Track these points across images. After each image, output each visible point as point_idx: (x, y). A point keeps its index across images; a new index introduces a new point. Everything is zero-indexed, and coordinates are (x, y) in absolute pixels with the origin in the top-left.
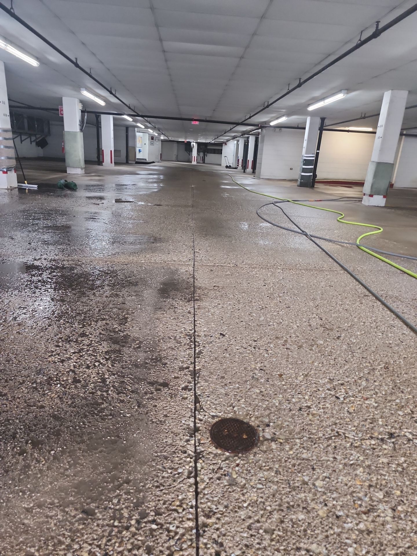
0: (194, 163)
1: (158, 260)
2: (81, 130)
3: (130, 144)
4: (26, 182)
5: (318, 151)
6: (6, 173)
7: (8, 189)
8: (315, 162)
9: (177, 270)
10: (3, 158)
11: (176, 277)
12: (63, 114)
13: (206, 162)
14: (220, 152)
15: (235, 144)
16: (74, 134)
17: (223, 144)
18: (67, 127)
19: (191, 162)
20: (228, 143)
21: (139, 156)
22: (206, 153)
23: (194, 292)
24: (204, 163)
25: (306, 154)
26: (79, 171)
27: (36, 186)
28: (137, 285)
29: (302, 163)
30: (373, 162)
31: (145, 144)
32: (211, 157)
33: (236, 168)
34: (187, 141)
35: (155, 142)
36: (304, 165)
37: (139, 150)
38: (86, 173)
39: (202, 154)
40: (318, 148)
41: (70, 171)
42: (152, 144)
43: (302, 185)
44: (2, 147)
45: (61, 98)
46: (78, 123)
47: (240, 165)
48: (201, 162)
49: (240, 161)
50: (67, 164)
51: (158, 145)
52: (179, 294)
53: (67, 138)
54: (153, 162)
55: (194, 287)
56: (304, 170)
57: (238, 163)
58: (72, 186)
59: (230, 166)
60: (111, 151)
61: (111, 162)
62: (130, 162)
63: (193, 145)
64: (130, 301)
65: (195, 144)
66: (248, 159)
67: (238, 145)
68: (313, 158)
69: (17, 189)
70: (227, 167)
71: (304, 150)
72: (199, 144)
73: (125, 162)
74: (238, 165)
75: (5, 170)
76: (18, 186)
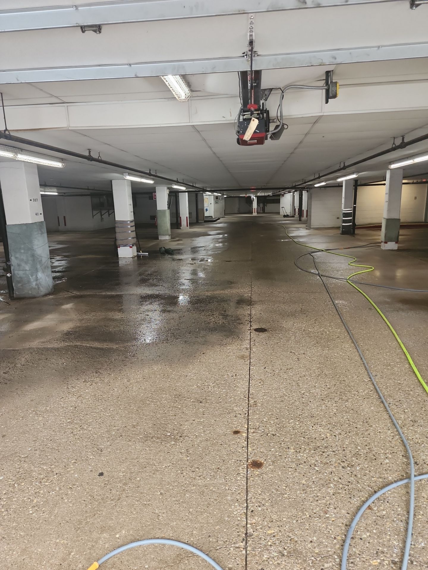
0: (255, 214)
1: (234, 292)
2: (169, 208)
3: (199, 207)
4: (141, 251)
5: (355, 205)
6: (132, 247)
7: (132, 257)
8: (354, 214)
9: (243, 295)
10: (130, 239)
11: (243, 298)
12: (156, 198)
13: (265, 212)
14: (278, 201)
15: (291, 195)
16: (164, 212)
17: (281, 196)
18: (159, 208)
19: (252, 213)
20: (285, 195)
21: (207, 214)
22: (265, 204)
23: (251, 303)
24: (264, 212)
25: (345, 209)
26: (167, 238)
27: (147, 254)
28: (227, 301)
29: (342, 216)
30: (384, 218)
31: (211, 204)
32: (270, 207)
33: (293, 217)
34: (247, 195)
35: (219, 201)
36: (344, 217)
37: (206, 209)
38: (172, 238)
39: (261, 205)
40: (355, 203)
41: (161, 238)
42: (217, 202)
43: (343, 233)
44: (130, 232)
45: (155, 188)
46: (167, 203)
47: (297, 214)
48: (261, 212)
49: (297, 210)
50: (159, 233)
51: (222, 203)
52: (245, 304)
53: (159, 215)
54: (219, 219)
55: (251, 301)
56: (344, 221)
57: (295, 212)
58: (171, 251)
59: (288, 215)
60: (187, 217)
61: (187, 226)
62: (200, 221)
63: (253, 198)
64: (226, 306)
65: (254, 197)
66: (303, 209)
67: (294, 196)
68: (351, 211)
69: (136, 257)
70: (285, 216)
71: (343, 206)
72: (258, 197)
73: (195, 222)
74: (295, 214)
75: (131, 246)
76: (137, 254)
